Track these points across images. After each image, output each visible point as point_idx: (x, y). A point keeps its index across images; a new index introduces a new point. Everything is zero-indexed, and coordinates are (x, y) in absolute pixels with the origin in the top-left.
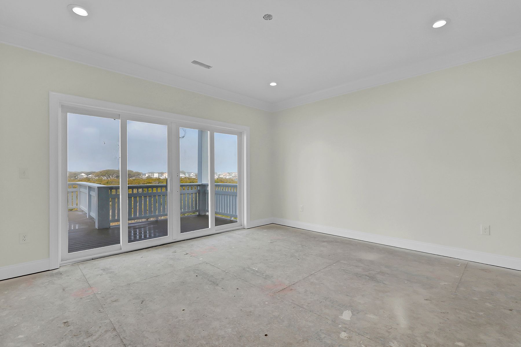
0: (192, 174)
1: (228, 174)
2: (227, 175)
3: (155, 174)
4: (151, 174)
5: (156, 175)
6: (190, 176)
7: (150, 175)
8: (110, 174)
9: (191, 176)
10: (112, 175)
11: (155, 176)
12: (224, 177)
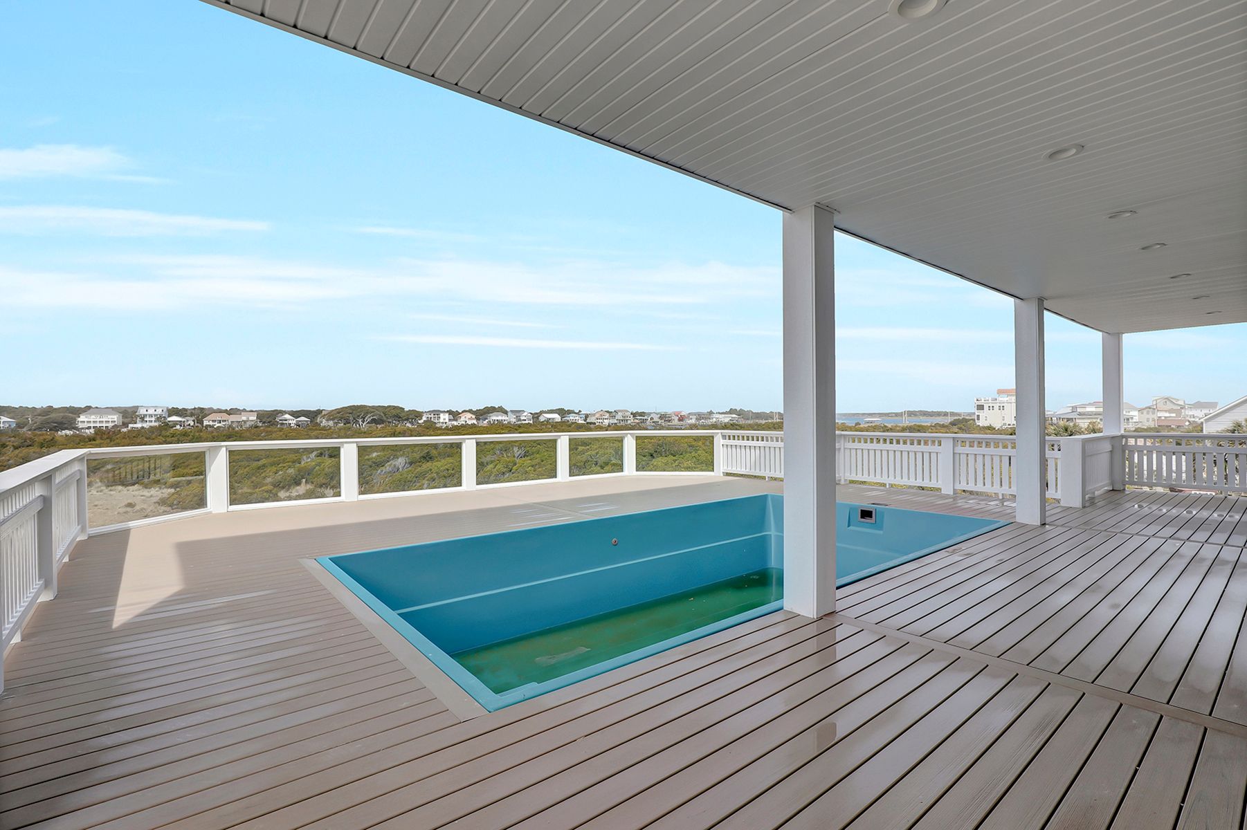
0: (525, 414)
1: (608, 415)
2: (605, 417)
3: (442, 415)
4: (432, 416)
5: (444, 417)
6: (520, 420)
7: (431, 418)
8: (359, 416)
9: (522, 418)
10: (362, 417)
11: (441, 420)
12: (598, 421)
